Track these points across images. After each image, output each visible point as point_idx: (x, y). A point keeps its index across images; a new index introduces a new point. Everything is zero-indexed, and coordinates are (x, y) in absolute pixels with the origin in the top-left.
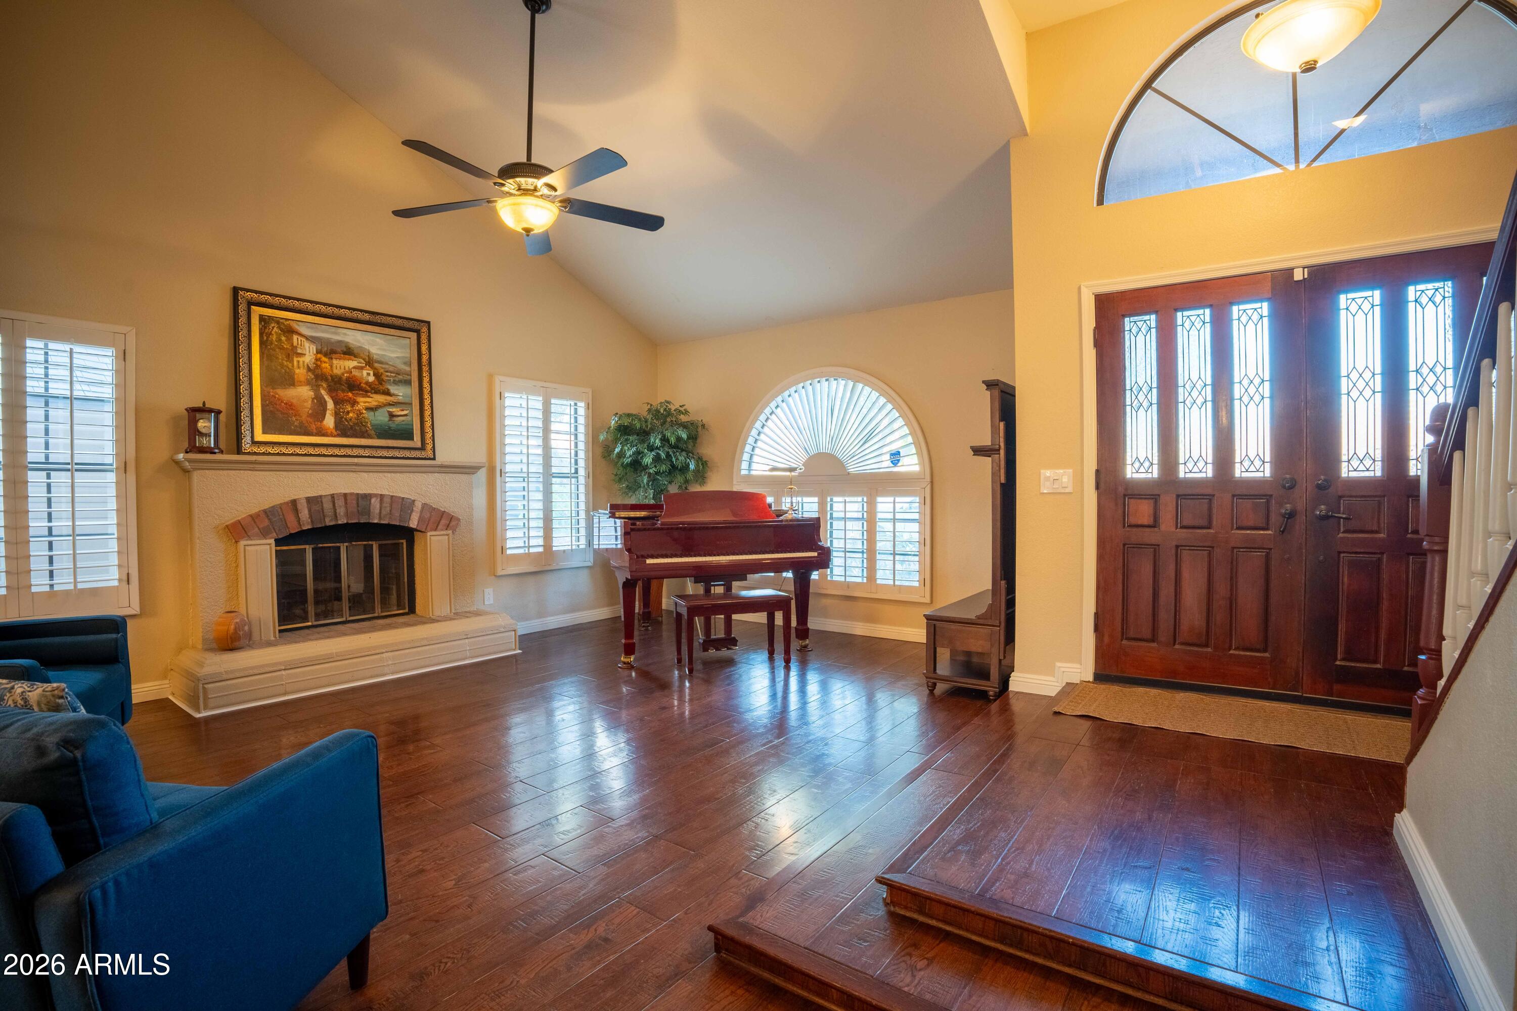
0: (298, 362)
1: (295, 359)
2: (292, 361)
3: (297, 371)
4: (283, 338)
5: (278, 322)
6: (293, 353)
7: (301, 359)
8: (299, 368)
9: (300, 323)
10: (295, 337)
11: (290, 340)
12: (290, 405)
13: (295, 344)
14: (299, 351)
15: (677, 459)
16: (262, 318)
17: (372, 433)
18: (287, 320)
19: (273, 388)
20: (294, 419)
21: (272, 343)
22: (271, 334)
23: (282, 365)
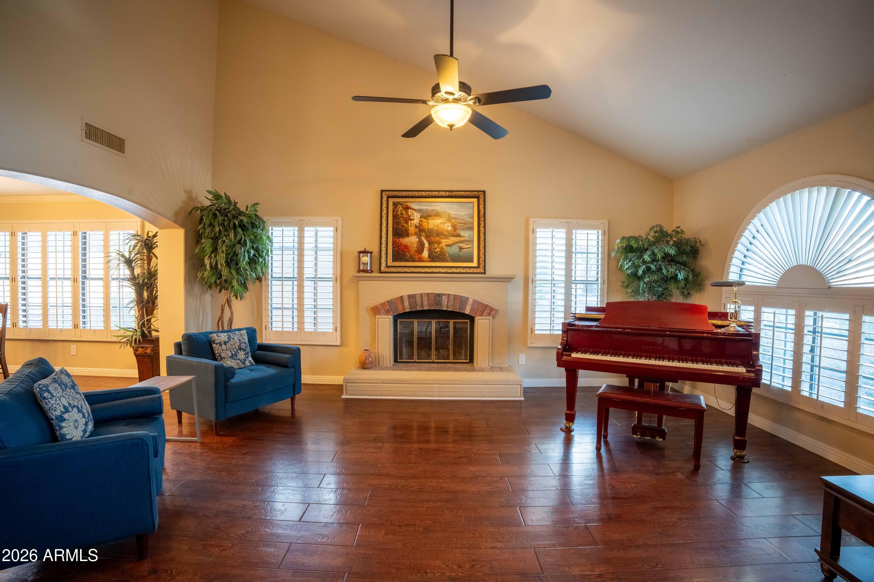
0: (411, 223)
1: (409, 222)
2: (408, 224)
3: (410, 228)
4: (404, 212)
5: (401, 204)
6: (408, 219)
7: (412, 222)
8: (411, 226)
9: (412, 203)
10: (410, 211)
11: (407, 213)
12: (406, 247)
13: (410, 214)
14: (412, 218)
15: (668, 271)
16: (394, 204)
17: (449, 259)
18: (406, 202)
19: (398, 239)
20: (407, 253)
21: (398, 216)
22: (398, 211)
23: (403, 226)
